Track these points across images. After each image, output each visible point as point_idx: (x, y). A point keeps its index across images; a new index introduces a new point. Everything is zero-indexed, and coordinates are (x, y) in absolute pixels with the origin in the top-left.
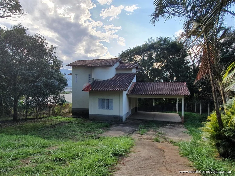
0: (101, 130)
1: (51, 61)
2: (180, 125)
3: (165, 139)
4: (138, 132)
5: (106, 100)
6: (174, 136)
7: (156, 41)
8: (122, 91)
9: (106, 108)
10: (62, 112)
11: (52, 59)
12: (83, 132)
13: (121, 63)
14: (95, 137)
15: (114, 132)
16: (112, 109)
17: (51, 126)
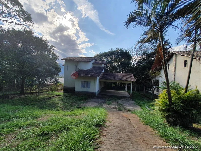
0: (82, 102)
1: (50, 55)
2: (130, 99)
3: (124, 108)
4: (107, 103)
5: (86, 82)
6: (128, 106)
7: (115, 50)
8: (97, 77)
9: (86, 87)
10: (57, 89)
11: (51, 54)
12: (70, 103)
13: (96, 60)
14: (78, 107)
15: (91, 103)
16: (89, 88)
17: (47, 98)
